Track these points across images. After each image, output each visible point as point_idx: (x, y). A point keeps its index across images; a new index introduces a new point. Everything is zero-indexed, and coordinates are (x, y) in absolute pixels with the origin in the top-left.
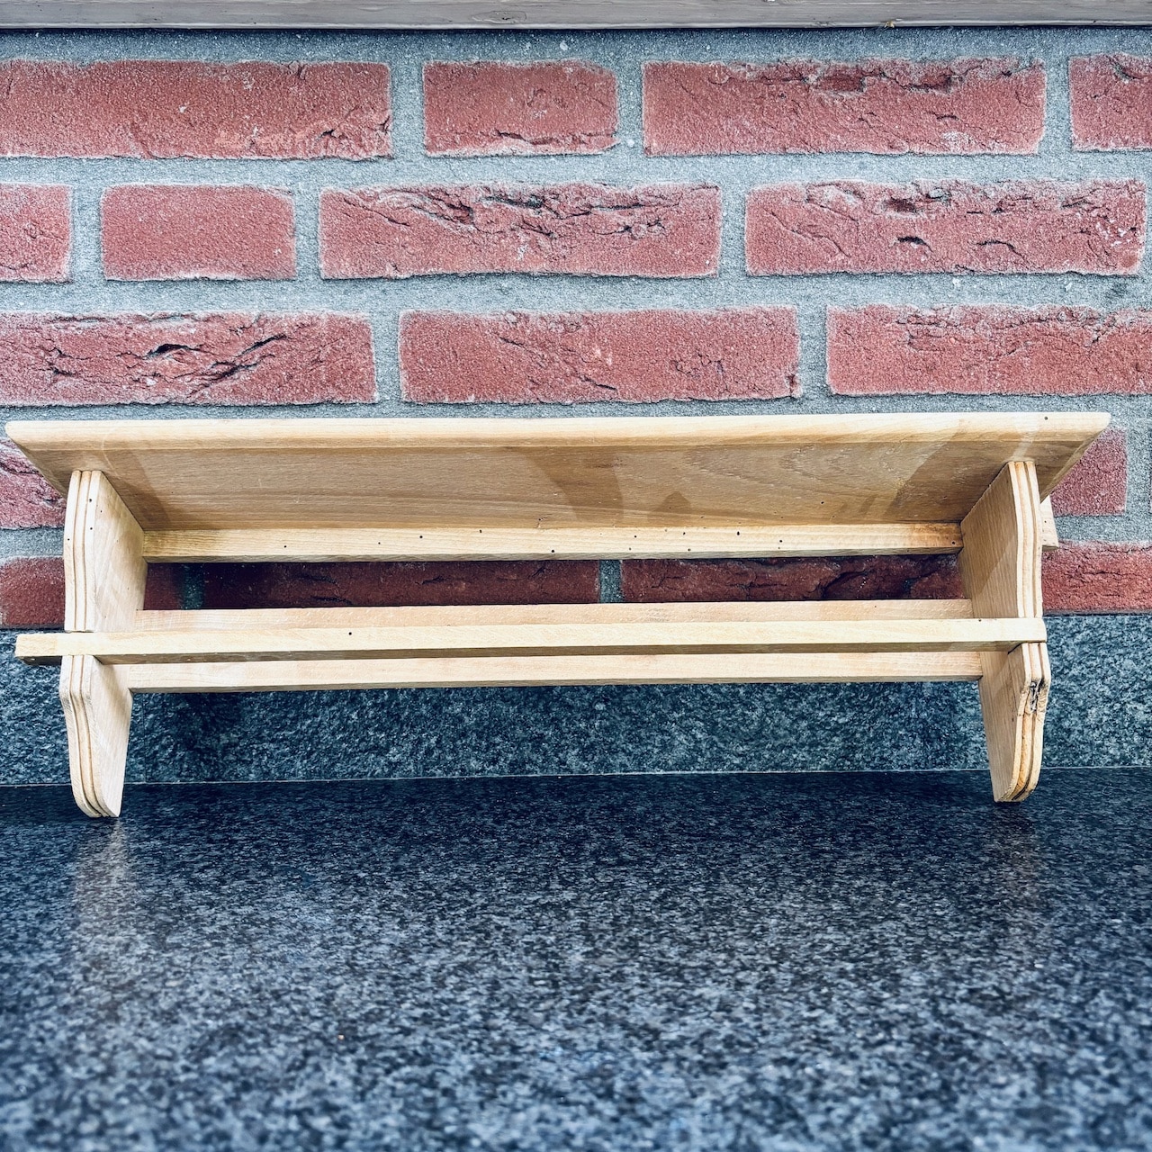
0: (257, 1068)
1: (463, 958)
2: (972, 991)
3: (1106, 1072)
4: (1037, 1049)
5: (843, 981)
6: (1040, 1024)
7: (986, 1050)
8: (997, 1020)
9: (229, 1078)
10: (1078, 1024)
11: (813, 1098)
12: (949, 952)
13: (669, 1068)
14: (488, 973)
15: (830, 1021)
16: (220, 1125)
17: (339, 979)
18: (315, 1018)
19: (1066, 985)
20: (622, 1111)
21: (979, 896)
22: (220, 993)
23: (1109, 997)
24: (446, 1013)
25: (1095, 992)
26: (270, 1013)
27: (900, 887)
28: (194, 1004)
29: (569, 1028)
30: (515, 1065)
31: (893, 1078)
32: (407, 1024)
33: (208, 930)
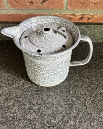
0: (9, 106)
1: (29, 86)
2: (76, 95)
3: (84, 111)
4: (79, 106)
5: (64, 93)
6: (81, 102)
7: (74, 107)
8: (77, 101)
9: (7, 107)
10: (84, 102)
11: (57, 114)
12: (77, 87)
13: (46, 108)
14: (31, 89)
15: (62, 100)
16: (7, 115)
17: (17, 89)
18: (14, 97)
19: (85, 94)
20: (40, 115)
21: (83, 75)
22: (6, 91)
23: (89, 98)
24: (27, 97)
25: (88, 96)
26: (10, 95)
27: (75, 73)
28: (4, 94)
29: (38, 100)
30: (32, 106)
31: (65, 111)
32: (23, 98)
33: (4, 78)
